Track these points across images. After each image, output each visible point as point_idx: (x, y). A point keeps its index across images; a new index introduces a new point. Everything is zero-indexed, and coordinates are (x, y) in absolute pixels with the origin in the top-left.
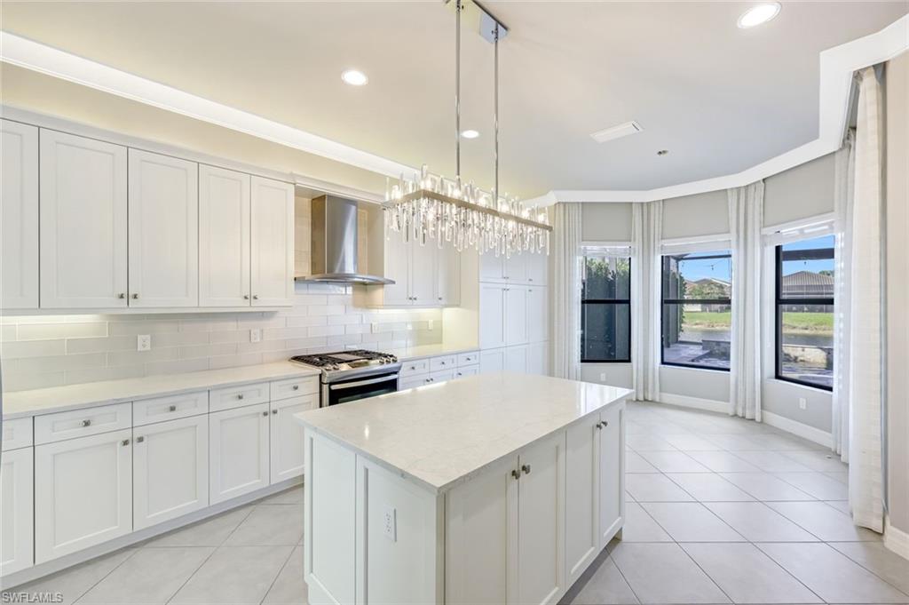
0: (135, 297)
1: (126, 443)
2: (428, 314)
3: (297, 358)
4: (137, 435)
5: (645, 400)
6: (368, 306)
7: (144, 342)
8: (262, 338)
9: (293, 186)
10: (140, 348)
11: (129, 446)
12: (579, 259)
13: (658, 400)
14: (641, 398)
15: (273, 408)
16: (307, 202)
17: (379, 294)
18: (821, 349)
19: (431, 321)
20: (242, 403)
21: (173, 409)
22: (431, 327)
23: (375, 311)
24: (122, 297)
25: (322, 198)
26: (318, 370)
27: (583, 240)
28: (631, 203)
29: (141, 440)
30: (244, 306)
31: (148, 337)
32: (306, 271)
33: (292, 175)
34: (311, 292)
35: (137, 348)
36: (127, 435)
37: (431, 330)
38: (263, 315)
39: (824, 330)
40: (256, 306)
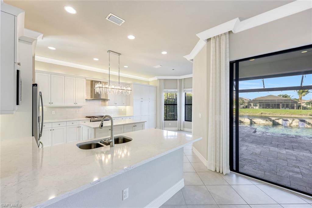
0: (52, 103)
1: (51, 130)
2: (122, 108)
3: (87, 117)
4: (53, 129)
5: (180, 130)
6: (105, 105)
7: (53, 112)
8: (79, 112)
9: (85, 79)
10: (53, 114)
11: (51, 131)
12: (164, 94)
13: (183, 130)
14: (179, 130)
15: (80, 126)
16: (90, 82)
17: (107, 103)
18: (249, 119)
19: (123, 109)
20: (73, 124)
21: (59, 125)
22: (123, 111)
23: (107, 107)
24: (50, 103)
25: (93, 81)
26: (90, 119)
27: (165, 89)
28: (177, 79)
29: (53, 130)
30: (74, 105)
31: (54, 111)
32: (89, 98)
33: (85, 77)
34: (90, 102)
35: (52, 113)
36: (51, 129)
37: (122, 112)
38: (79, 107)
39: (275, 114)
40: (77, 105)
